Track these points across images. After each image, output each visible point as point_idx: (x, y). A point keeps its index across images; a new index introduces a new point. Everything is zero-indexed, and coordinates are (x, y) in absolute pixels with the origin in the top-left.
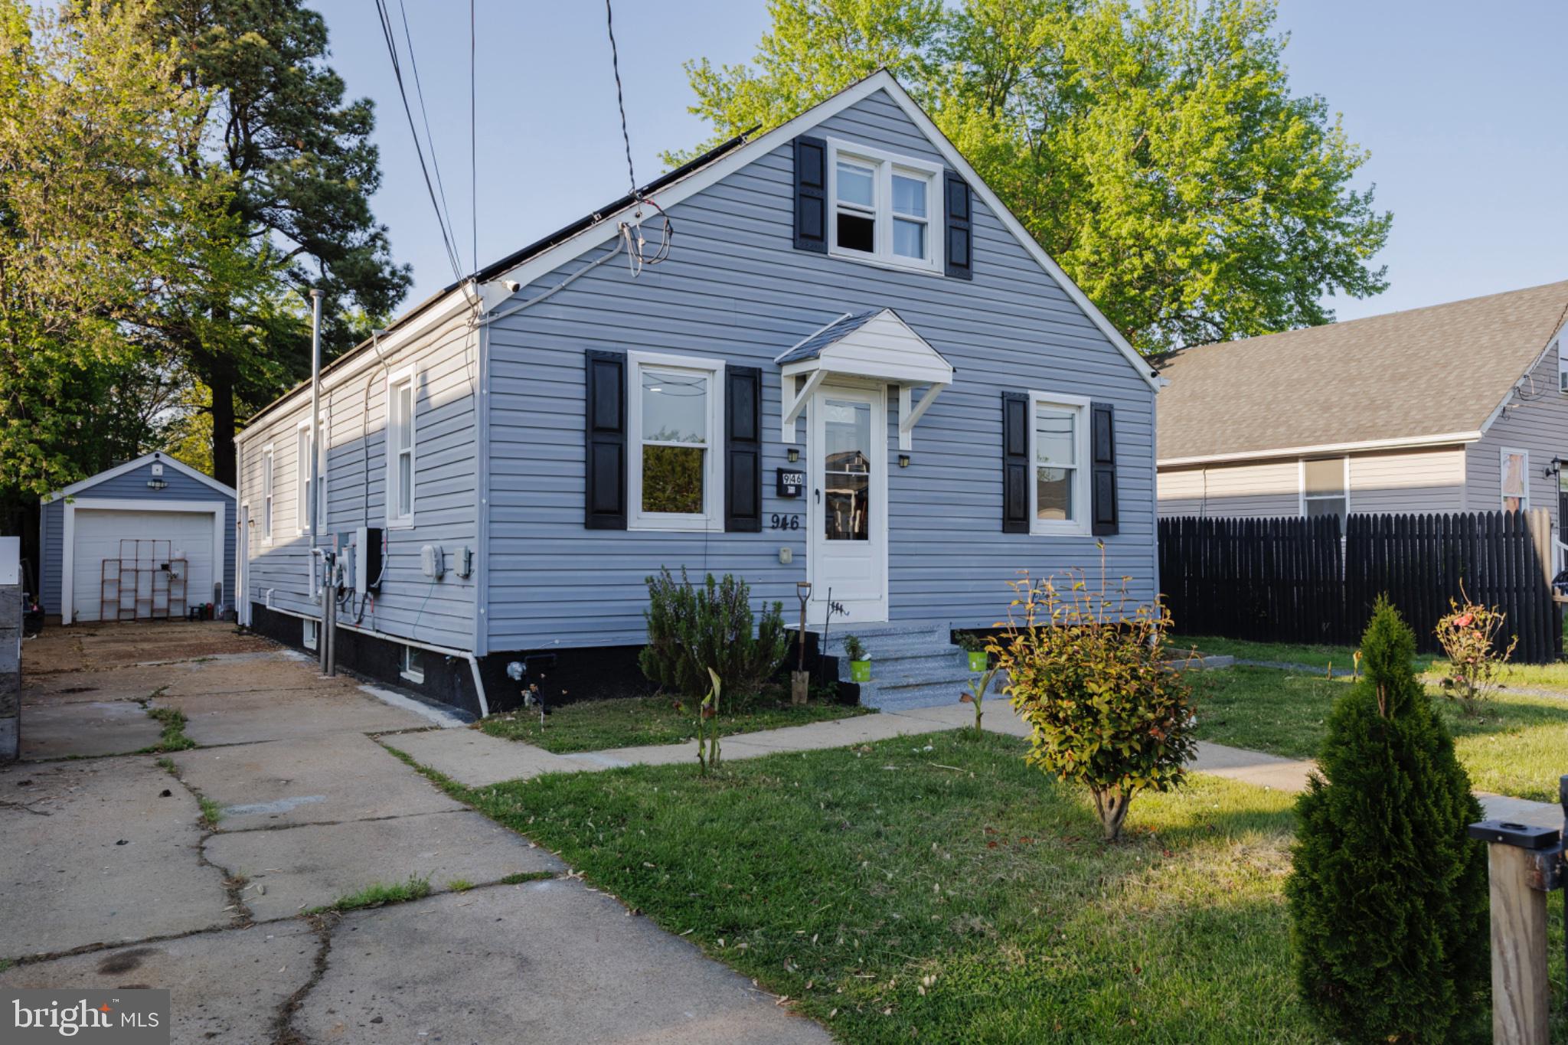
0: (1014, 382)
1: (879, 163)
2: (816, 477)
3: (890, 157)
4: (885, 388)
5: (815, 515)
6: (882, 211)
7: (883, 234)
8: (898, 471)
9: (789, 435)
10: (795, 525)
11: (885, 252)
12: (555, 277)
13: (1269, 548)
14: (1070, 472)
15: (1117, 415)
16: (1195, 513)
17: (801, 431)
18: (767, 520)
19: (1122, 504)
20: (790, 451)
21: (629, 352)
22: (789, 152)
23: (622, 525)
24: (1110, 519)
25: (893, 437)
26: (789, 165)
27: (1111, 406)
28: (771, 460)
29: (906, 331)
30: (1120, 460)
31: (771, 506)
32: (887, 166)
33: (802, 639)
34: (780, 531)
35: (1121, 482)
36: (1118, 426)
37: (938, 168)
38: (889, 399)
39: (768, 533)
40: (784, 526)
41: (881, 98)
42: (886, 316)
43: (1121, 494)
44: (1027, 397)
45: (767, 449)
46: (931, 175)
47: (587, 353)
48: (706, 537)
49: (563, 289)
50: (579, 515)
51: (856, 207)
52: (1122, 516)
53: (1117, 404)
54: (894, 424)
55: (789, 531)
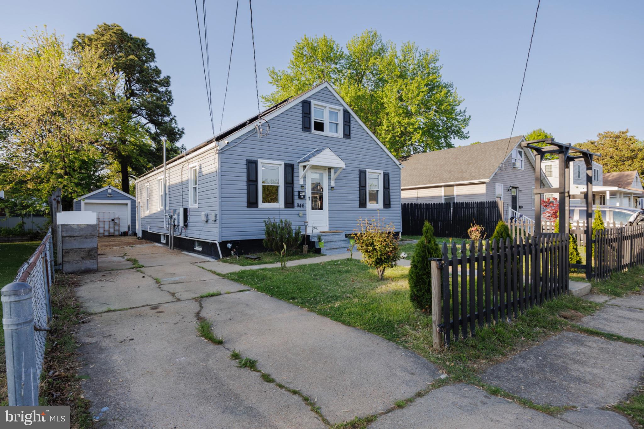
0: (362, 167)
1: (325, 107)
2: (309, 192)
3: (329, 105)
4: (327, 169)
5: (309, 204)
6: (326, 120)
7: (326, 127)
8: (331, 191)
9: (301, 182)
10: (303, 206)
11: (327, 132)
12: (238, 140)
13: (432, 211)
14: (377, 191)
15: (390, 175)
16: (414, 202)
17: (305, 181)
18: (296, 205)
19: (391, 200)
20: (302, 186)
21: (258, 160)
22: (301, 105)
23: (257, 207)
24: (389, 204)
25: (330, 182)
26: (301, 108)
27: (389, 173)
28: (297, 189)
29: (332, 154)
30: (391, 188)
31: (297, 201)
32: (327, 108)
33: (306, 236)
34: (299, 208)
35: (391, 194)
36: (390, 178)
37: (341, 108)
38: (329, 172)
39: (296, 208)
40: (300, 207)
41: (326, 89)
42: (328, 150)
43: (391, 197)
44: (366, 171)
45: (296, 186)
46: (339, 110)
47: (247, 160)
48: (280, 210)
49: (240, 143)
50: (246, 204)
51: (319, 119)
52: (391, 203)
53: (390, 172)
54: (330, 179)
55: (302, 208)
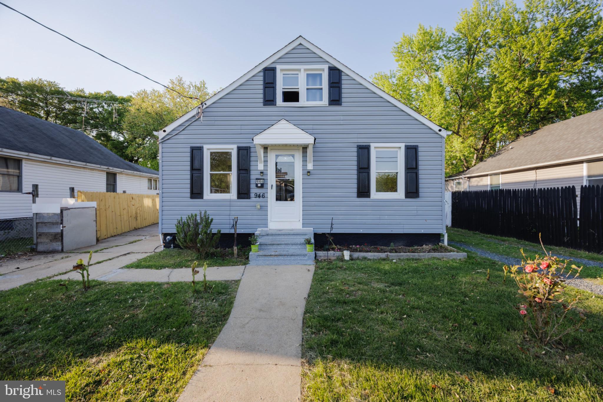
0: (363, 141)
1: (299, 70)
2: (272, 180)
3: (302, 67)
4: (301, 148)
5: (272, 193)
6: (302, 87)
7: (303, 96)
8: (306, 177)
9: (261, 167)
10: (263, 197)
11: (303, 101)
12: (180, 127)
14: (397, 173)
15: (420, 149)
16: (531, 187)
17: (266, 166)
18: (252, 195)
19: (421, 185)
20: (261, 173)
21: (204, 146)
22: (262, 74)
24: (415, 191)
25: (304, 165)
26: (262, 78)
27: (417, 146)
28: (254, 175)
29: (291, 126)
30: (420, 167)
31: (254, 191)
32: (302, 70)
33: (236, 236)
34: (258, 198)
35: (421, 176)
36: (420, 154)
37: (326, 67)
38: (303, 152)
39: (253, 199)
40: (259, 197)
41: (301, 47)
42: (283, 122)
43: (421, 181)
44: (369, 146)
45: (252, 172)
46: (323, 70)
47: (191, 147)
48: (230, 201)
49: (183, 130)
50: (189, 195)
51: (290, 88)
52: (421, 190)
53: (419, 145)
54: (305, 160)
55: (261, 198)
